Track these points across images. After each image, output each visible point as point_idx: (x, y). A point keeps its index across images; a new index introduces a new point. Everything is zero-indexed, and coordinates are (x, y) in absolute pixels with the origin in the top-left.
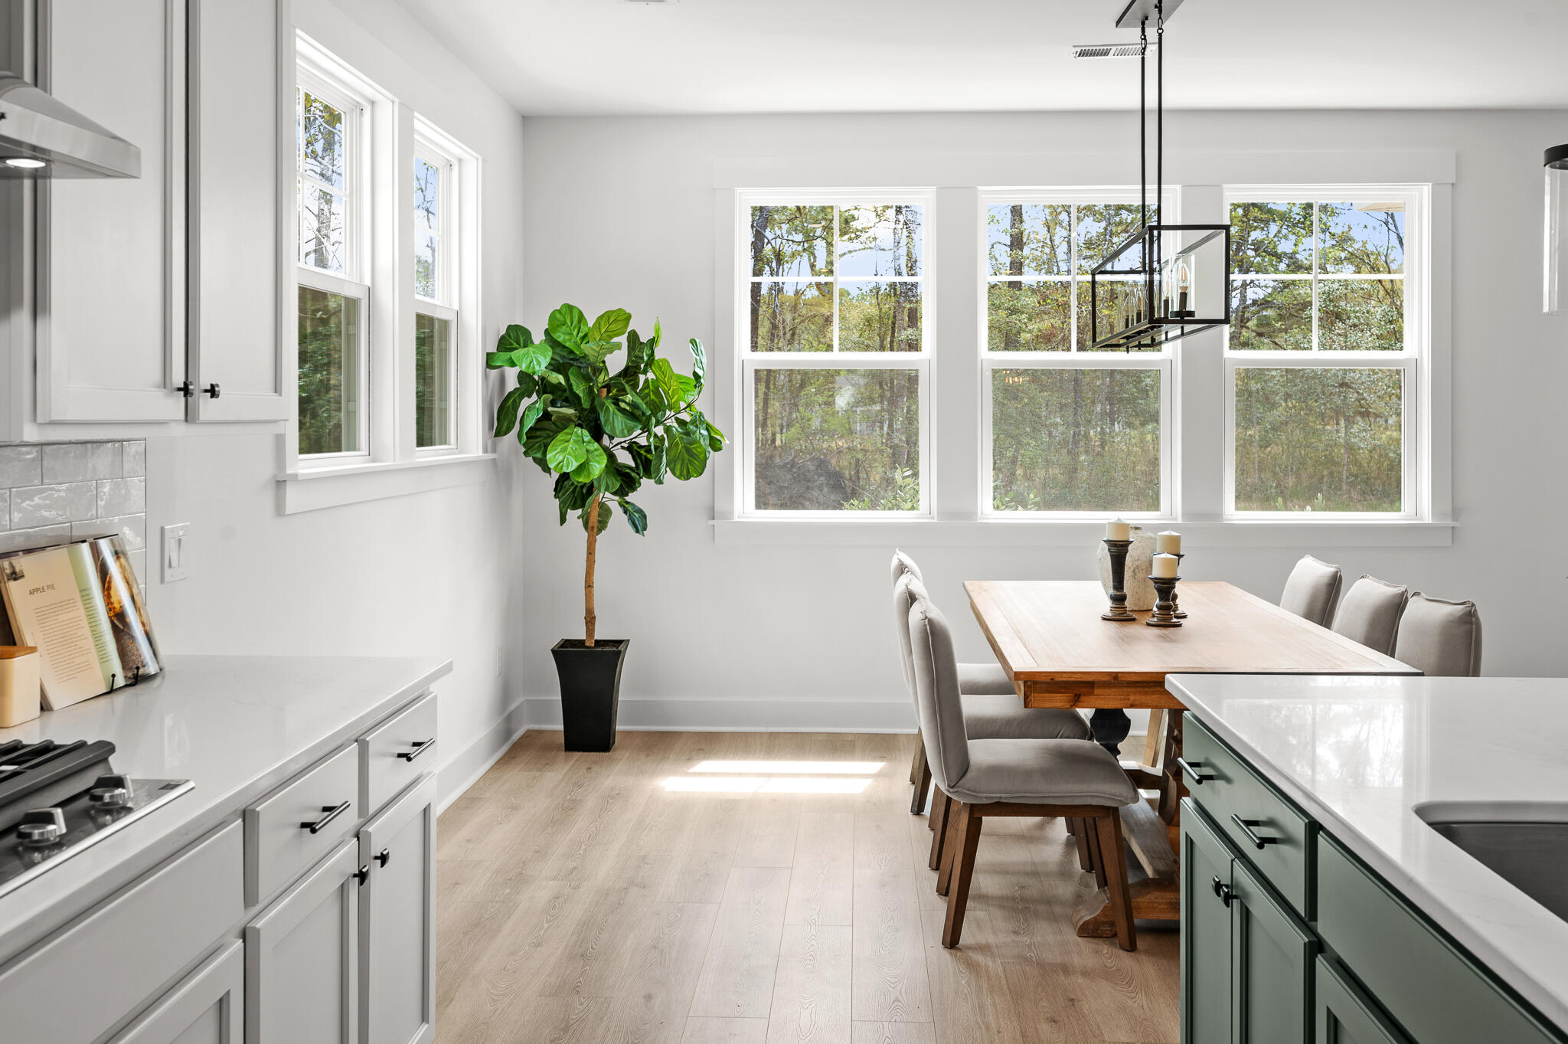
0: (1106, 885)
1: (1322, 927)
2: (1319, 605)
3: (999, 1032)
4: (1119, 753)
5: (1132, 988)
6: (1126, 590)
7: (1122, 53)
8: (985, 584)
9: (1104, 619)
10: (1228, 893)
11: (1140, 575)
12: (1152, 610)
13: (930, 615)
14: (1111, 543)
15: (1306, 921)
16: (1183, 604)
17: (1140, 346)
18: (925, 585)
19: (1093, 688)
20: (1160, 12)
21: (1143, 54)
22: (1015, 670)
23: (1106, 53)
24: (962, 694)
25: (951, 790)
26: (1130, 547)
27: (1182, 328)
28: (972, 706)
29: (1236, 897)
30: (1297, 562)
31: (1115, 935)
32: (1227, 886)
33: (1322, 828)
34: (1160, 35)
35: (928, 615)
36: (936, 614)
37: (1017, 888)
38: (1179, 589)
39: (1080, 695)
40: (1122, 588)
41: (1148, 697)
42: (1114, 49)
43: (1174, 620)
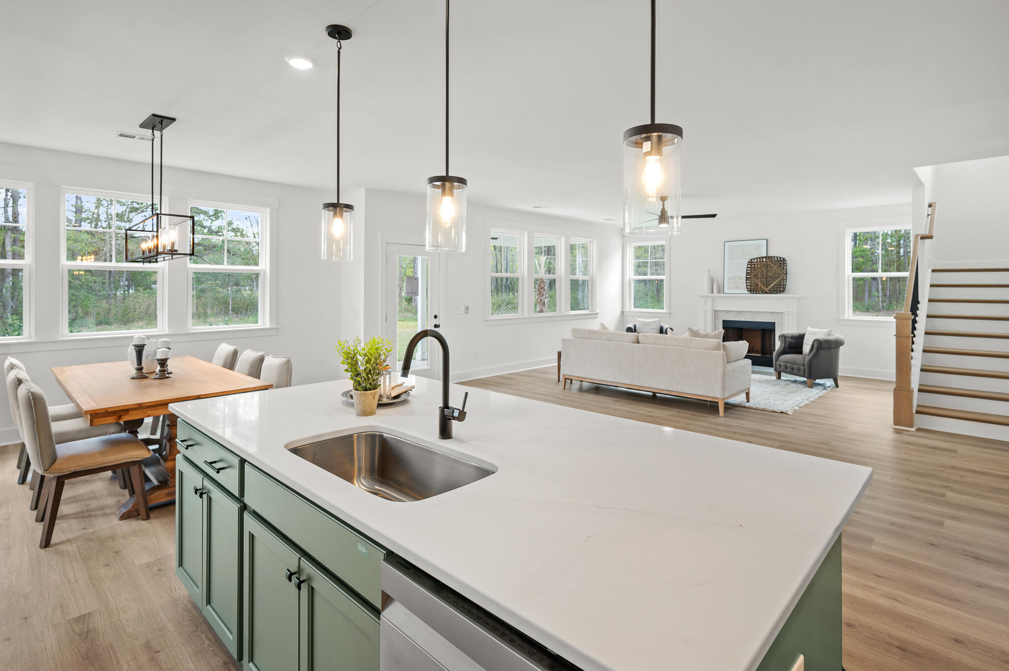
0: (134, 493)
1: (247, 500)
2: (229, 361)
3: (76, 581)
4: (138, 433)
5: (148, 537)
6: (143, 365)
7: (142, 139)
8: (65, 368)
9: (132, 379)
10: (200, 492)
11: (150, 358)
12: (155, 372)
13: (32, 390)
14: (136, 346)
15: (239, 499)
16: (170, 368)
17: (150, 262)
18: (27, 373)
19: (128, 411)
20: (162, 125)
21: (153, 141)
22: (85, 410)
23: (134, 137)
24: (52, 422)
25: (46, 472)
26: (145, 347)
27: (172, 256)
28: (56, 427)
29: (205, 493)
30: (219, 346)
31: (139, 515)
32: (200, 489)
33: (246, 461)
34: (162, 135)
35: (30, 390)
36: (36, 389)
37: (84, 507)
38: (169, 362)
39: (121, 416)
40: (141, 365)
41: (156, 411)
42: (137, 137)
43: (167, 375)
